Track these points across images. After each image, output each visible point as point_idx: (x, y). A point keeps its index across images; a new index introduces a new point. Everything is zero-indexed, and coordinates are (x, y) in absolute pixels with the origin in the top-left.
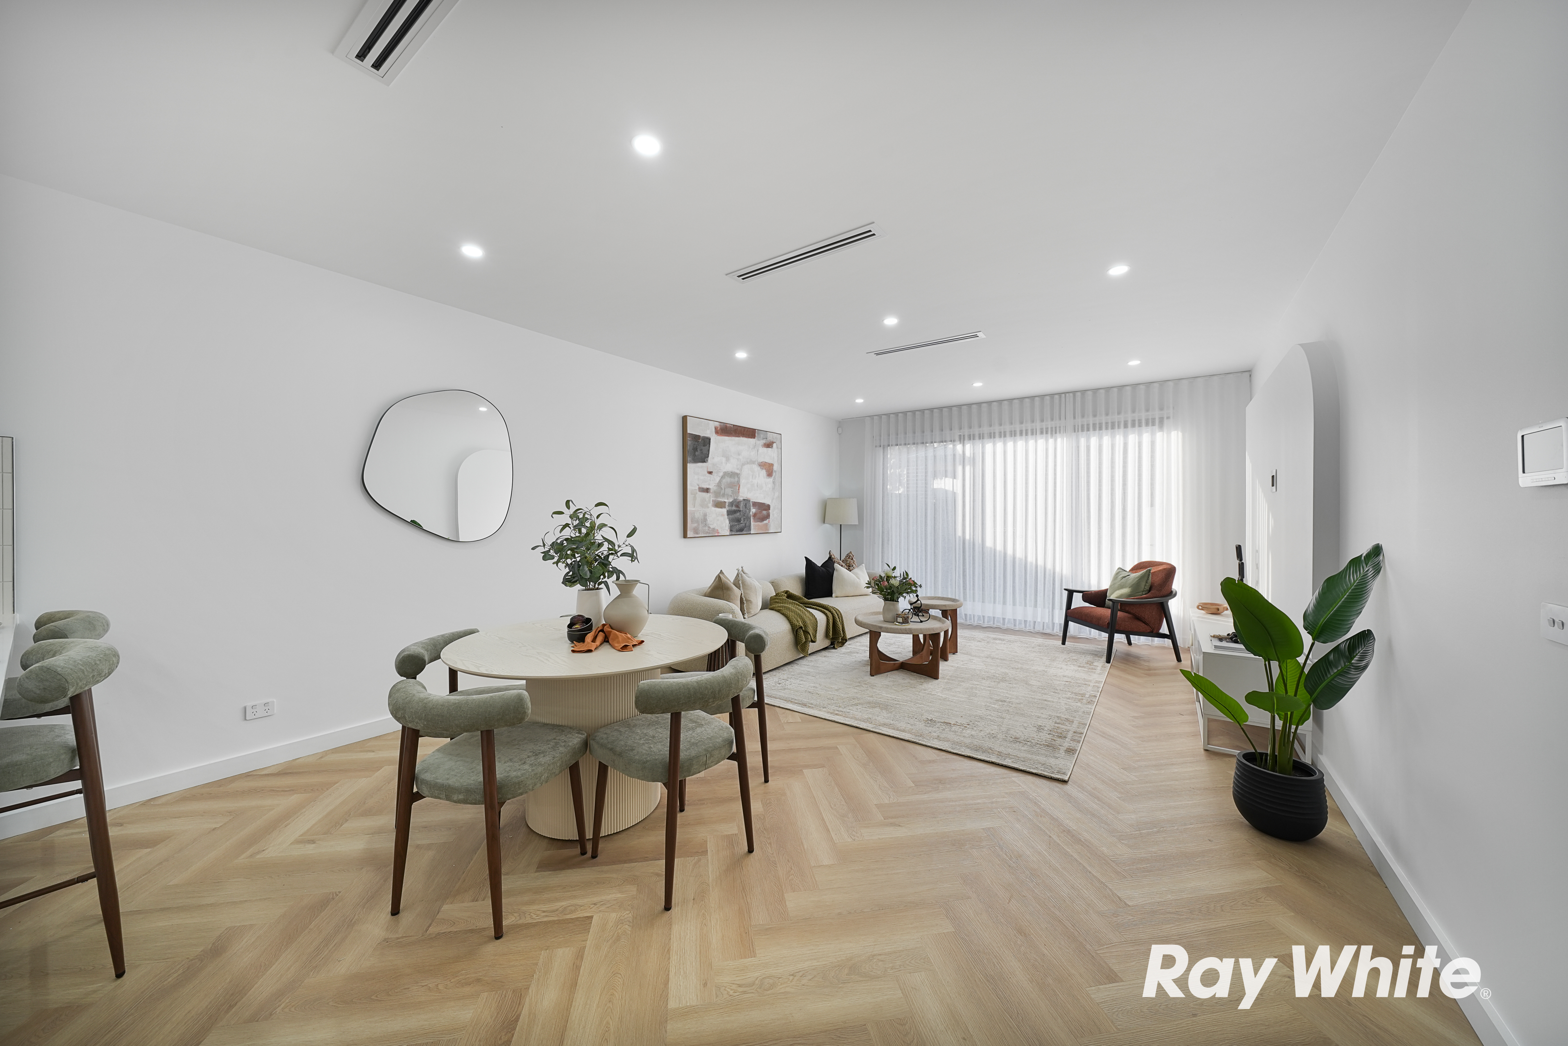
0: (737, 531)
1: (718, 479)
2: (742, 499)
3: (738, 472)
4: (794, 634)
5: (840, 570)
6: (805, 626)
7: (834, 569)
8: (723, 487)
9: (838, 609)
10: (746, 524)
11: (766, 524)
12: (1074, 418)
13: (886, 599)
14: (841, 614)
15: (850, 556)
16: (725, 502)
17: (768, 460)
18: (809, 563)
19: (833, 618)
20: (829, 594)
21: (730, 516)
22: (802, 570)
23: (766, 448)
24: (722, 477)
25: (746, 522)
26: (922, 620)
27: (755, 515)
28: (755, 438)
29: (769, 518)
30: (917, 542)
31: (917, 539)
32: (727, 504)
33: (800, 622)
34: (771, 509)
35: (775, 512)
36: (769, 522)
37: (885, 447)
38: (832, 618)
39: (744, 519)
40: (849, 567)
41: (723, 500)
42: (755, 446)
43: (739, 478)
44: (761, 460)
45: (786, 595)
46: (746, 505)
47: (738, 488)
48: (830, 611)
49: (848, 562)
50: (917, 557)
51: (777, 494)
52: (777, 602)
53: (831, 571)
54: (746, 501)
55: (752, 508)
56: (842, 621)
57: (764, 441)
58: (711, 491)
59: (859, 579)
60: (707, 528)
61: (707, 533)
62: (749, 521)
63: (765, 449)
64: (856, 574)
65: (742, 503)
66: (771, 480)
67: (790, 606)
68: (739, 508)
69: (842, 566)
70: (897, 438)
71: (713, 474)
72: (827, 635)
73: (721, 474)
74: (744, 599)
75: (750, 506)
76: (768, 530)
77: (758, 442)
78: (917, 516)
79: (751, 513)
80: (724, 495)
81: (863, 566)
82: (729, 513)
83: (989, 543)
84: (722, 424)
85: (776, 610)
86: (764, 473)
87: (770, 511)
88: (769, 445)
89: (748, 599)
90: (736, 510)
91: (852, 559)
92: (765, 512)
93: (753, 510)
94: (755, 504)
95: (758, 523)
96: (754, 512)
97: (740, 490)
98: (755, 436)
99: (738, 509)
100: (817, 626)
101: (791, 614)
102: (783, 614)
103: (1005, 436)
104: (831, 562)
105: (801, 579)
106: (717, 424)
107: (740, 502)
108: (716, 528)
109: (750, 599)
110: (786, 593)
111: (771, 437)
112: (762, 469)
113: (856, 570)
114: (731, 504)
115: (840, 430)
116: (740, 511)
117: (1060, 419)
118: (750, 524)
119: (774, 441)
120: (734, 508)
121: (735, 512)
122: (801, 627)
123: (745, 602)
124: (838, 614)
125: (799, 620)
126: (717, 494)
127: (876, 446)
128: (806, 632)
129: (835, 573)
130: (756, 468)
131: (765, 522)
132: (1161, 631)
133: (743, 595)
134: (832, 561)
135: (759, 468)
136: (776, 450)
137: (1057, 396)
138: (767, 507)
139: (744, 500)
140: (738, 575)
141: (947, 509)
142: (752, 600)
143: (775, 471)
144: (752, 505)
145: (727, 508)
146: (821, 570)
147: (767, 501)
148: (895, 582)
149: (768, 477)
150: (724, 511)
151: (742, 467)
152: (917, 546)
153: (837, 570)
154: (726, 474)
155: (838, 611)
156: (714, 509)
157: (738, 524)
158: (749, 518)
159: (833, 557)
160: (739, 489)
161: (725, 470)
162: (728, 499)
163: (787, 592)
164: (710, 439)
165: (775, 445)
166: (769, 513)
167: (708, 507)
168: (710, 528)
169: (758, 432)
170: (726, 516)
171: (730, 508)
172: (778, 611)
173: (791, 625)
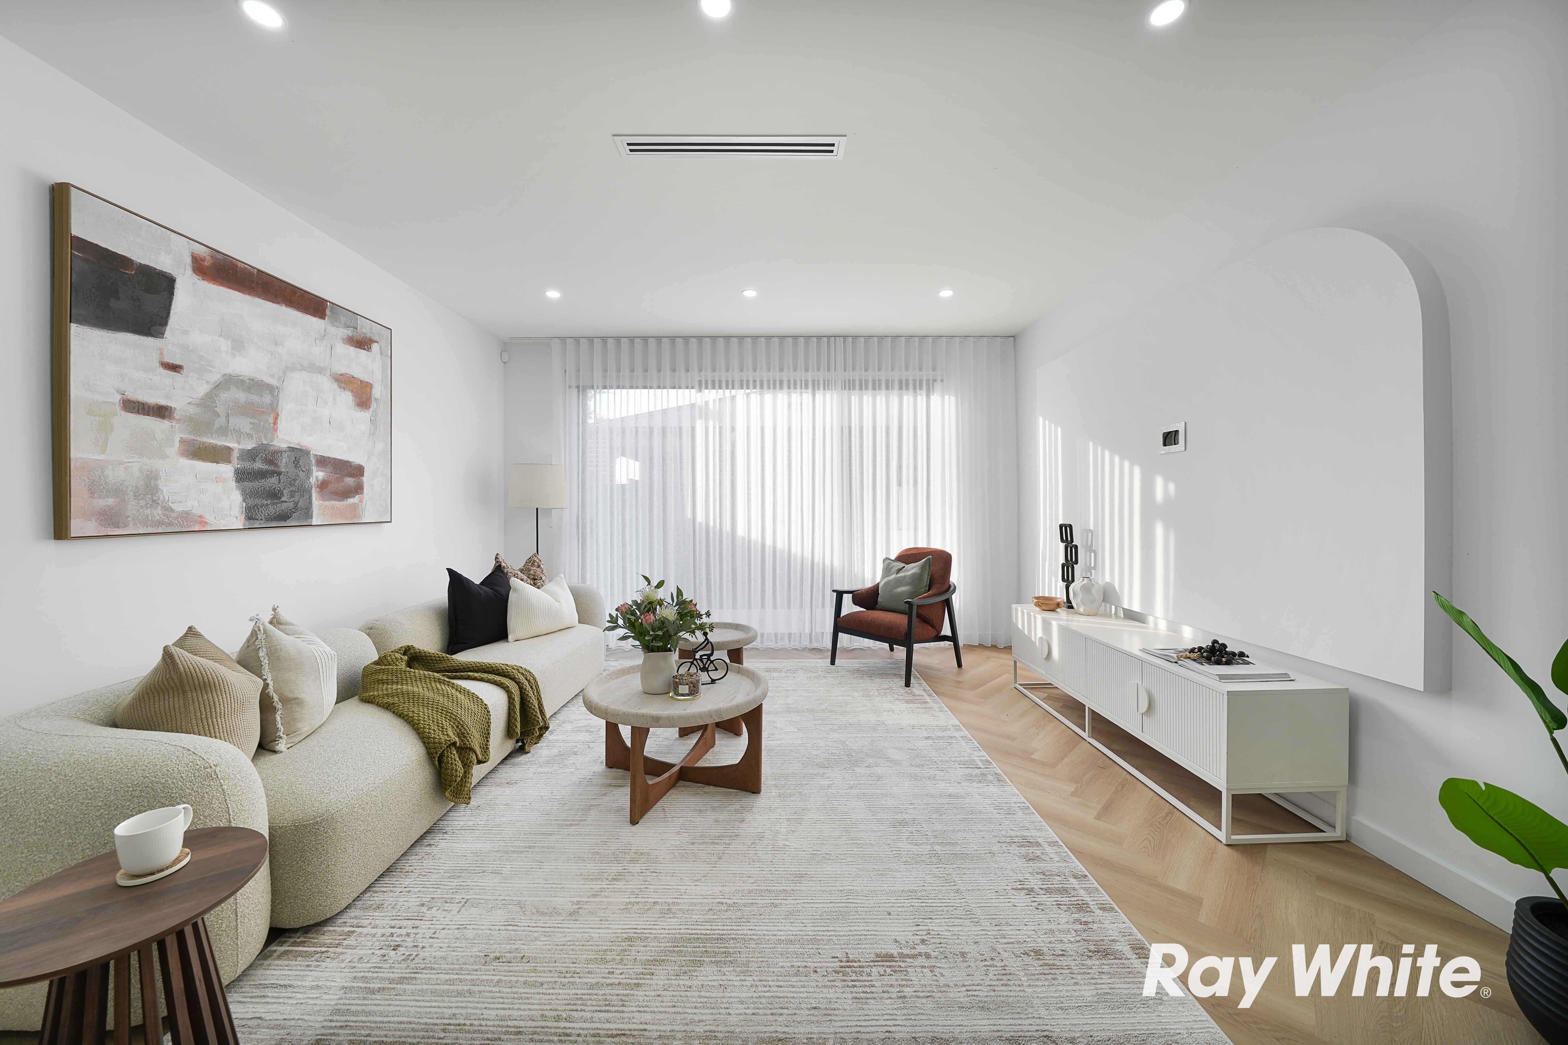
0: (270, 519)
1: (202, 389)
2: (284, 446)
3: (273, 382)
4: (434, 765)
5: (521, 588)
6: (462, 735)
7: (509, 588)
8: (221, 409)
9: (528, 668)
10: (296, 504)
11: (355, 507)
12: (845, 370)
13: (648, 648)
14: (535, 679)
15: (534, 561)
16: (229, 449)
17: (358, 373)
18: (456, 580)
19: (521, 692)
20: (499, 634)
21: (246, 483)
22: (440, 594)
23: (352, 348)
24: (218, 387)
25: (296, 498)
26: (714, 678)
27: (323, 485)
28: (324, 319)
29: (362, 493)
30: (637, 534)
31: (637, 530)
32: (235, 454)
33: (451, 734)
34: (365, 474)
35: (375, 482)
36: (361, 501)
37: (581, 389)
38: (518, 692)
39: (292, 492)
40: (535, 581)
41: (219, 443)
42: (323, 336)
43: (275, 398)
44: (341, 368)
45: (406, 658)
46: (296, 463)
47: (271, 420)
48: (513, 679)
49: (532, 572)
50: (637, 557)
51: (380, 446)
52: (382, 682)
53: (502, 591)
54: (299, 455)
55: (314, 468)
56: (538, 693)
57: (349, 332)
58: (177, 415)
59: (559, 602)
60: (159, 511)
61: (160, 523)
62: (307, 496)
63: (352, 351)
64: (552, 594)
65: (285, 455)
66: (365, 415)
67: (417, 689)
68: (276, 465)
69: (522, 580)
70: (605, 377)
71: (184, 372)
72: (509, 732)
73: (215, 378)
74: (276, 698)
75: (309, 464)
76: (359, 517)
77: (332, 330)
78: (637, 496)
79: (313, 480)
80: (224, 431)
81: (561, 578)
82: (242, 476)
83: (741, 531)
84: (218, 256)
85: (379, 705)
86: (347, 398)
87: (365, 479)
88: (362, 343)
89: (291, 695)
90: (267, 471)
91: (539, 566)
92: (350, 481)
93: (318, 475)
94: (323, 462)
95: (333, 502)
96: (320, 478)
97: (280, 425)
98: (325, 315)
99: (272, 468)
100: (489, 723)
101: (423, 714)
102: (401, 716)
103: (762, 387)
104: (501, 574)
105: (439, 613)
106: (201, 251)
107: (280, 452)
108: (197, 511)
109: (296, 695)
110: (404, 654)
111: (365, 328)
112: (344, 389)
113: (549, 586)
114: (250, 455)
115: (506, 357)
116: (279, 474)
117: (829, 370)
118: (311, 503)
119: (375, 338)
120: (259, 465)
121: (262, 475)
122: (454, 744)
123: (279, 706)
124: (529, 681)
125: (446, 724)
126: (195, 424)
127: (570, 387)
128: (464, 750)
129: (512, 596)
130: (328, 385)
131: (351, 501)
132: (943, 633)
133: (271, 689)
134: (503, 572)
135: (335, 386)
136: (379, 357)
137: (825, 339)
138: (358, 471)
139: (292, 449)
140: (254, 634)
141: (681, 485)
142: (303, 696)
143: (376, 399)
144: (314, 462)
145: (236, 463)
146: (482, 592)
147: (355, 457)
148: (670, 613)
149: (358, 409)
150: (227, 471)
151: (284, 373)
152: (637, 540)
153: (515, 590)
154: (230, 381)
155: (528, 674)
156: (186, 462)
157: (273, 504)
158: (305, 492)
159: (503, 564)
160: (275, 423)
161: (229, 371)
162: (239, 443)
163: (407, 650)
164: (174, 280)
165: (375, 347)
166: (362, 482)
167: (165, 457)
168: (172, 510)
169: (332, 308)
170: (233, 484)
171: (247, 465)
172: (387, 707)
173: (424, 743)
